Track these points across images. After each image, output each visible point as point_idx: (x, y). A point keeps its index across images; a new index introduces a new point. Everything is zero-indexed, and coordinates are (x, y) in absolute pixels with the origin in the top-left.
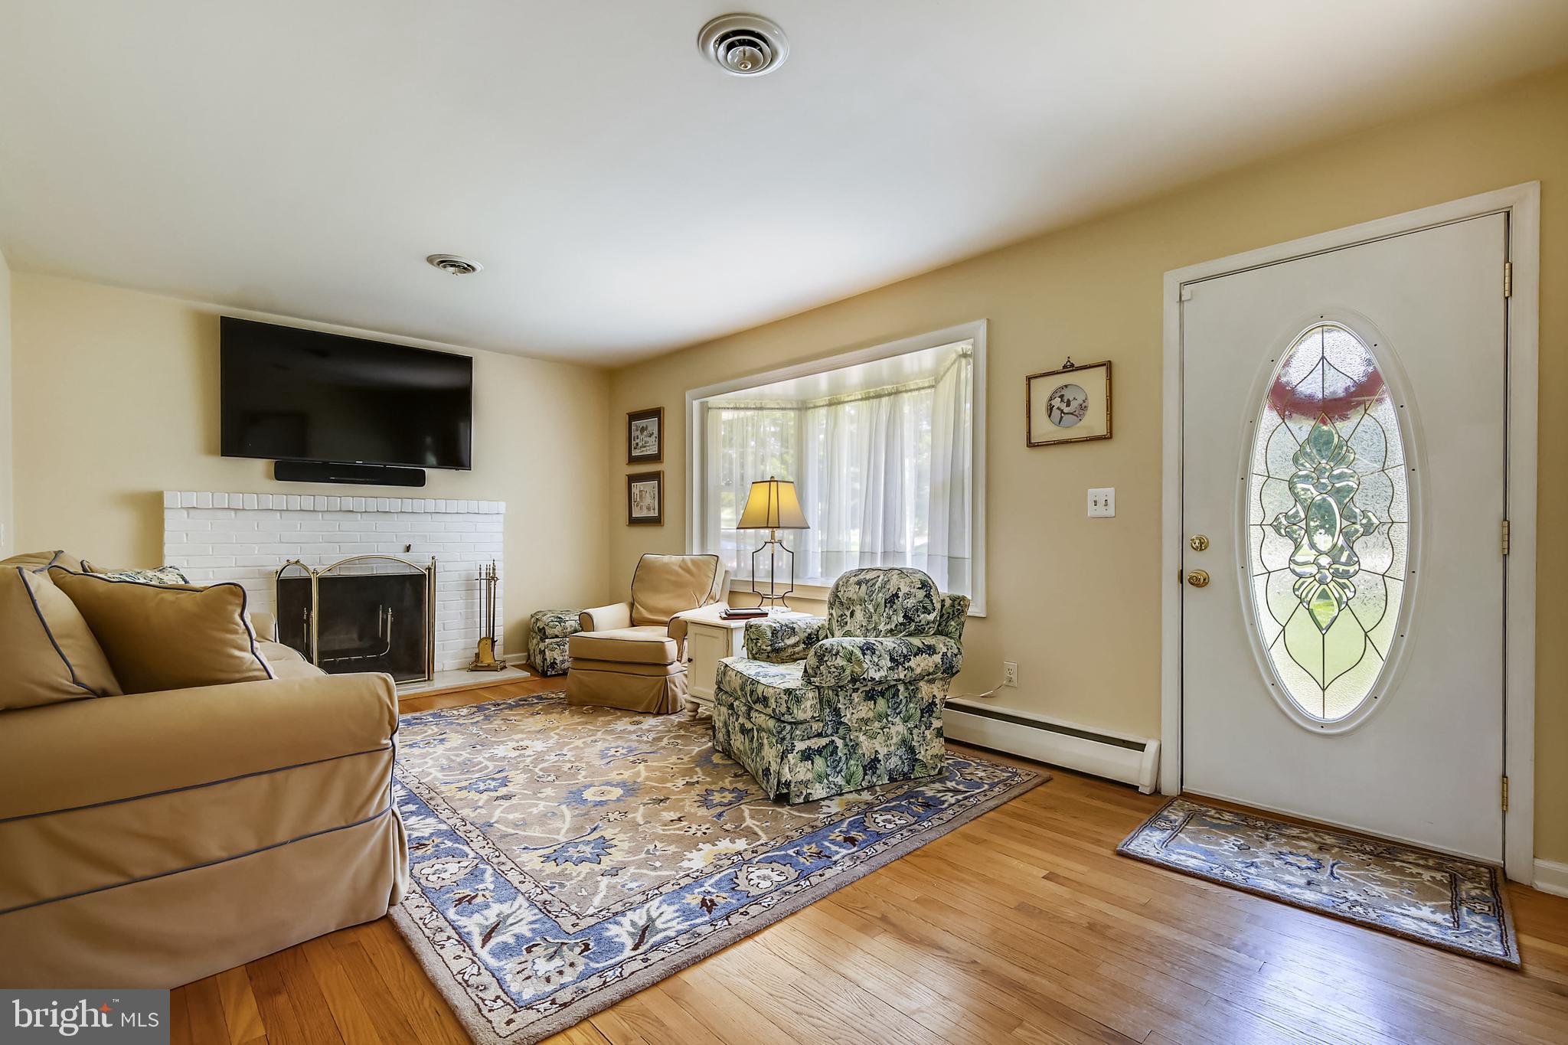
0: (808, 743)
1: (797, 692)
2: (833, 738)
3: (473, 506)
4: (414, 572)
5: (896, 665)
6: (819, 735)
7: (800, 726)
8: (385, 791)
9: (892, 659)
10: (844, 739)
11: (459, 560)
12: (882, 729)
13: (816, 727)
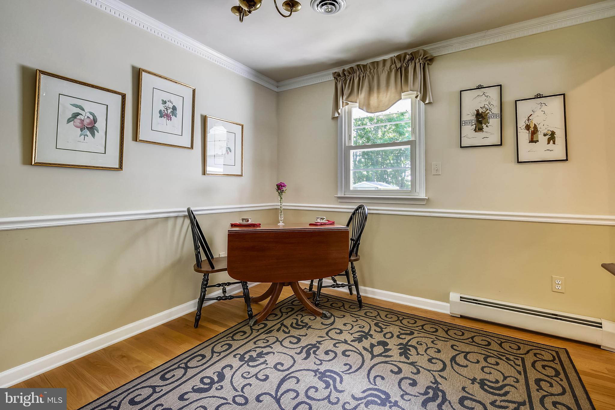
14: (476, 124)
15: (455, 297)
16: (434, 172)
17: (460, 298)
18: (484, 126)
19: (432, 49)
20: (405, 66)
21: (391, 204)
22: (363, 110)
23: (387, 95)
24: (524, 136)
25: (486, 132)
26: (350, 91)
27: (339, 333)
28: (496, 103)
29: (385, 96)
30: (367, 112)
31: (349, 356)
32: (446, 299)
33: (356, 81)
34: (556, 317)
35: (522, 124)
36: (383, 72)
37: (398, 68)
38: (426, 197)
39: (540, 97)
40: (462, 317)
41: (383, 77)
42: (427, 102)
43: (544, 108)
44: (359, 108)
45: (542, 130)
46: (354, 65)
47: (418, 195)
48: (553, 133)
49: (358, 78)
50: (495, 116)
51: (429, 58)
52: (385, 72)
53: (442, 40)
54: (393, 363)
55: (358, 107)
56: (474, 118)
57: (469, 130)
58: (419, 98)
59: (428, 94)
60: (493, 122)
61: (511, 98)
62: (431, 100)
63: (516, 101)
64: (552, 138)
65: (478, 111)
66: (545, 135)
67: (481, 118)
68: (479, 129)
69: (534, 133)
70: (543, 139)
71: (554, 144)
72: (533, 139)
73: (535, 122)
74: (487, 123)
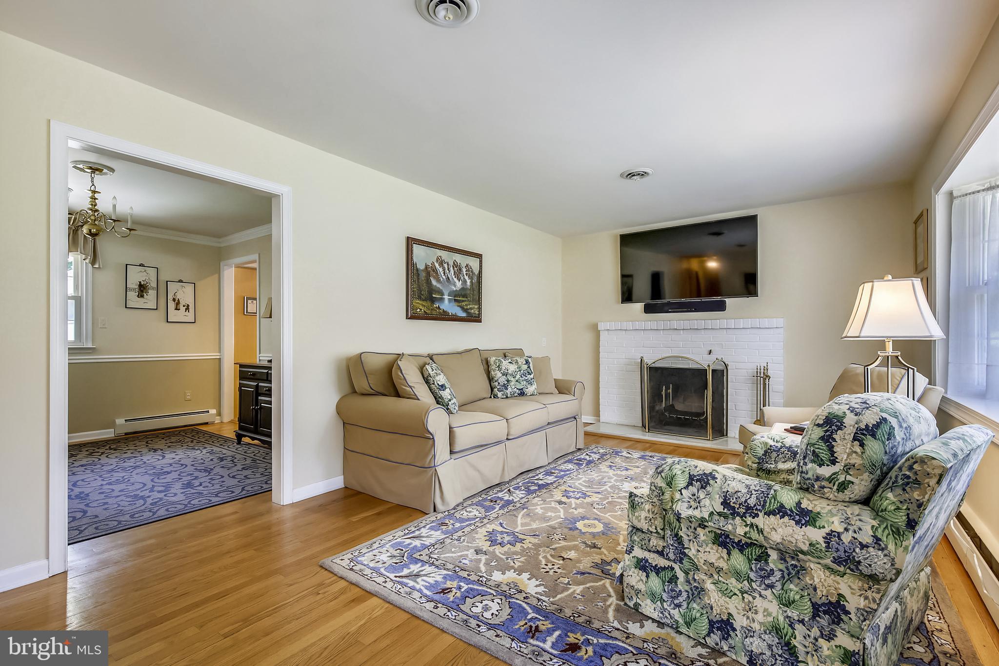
0: (647, 555)
1: (636, 499)
2: (674, 565)
3: (756, 322)
4: (699, 367)
5: (731, 514)
6: (661, 553)
7: (640, 533)
8: (431, 458)
9: (725, 503)
10: (686, 573)
11: (747, 361)
12: (742, 593)
13: (655, 542)
14: (138, 292)
15: (120, 421)
16: (101, 326)
18: (145, 295)
24: (171, 305)
25: (146, 299)
28: (154, 279)
32: (112, 425)
35: (170, 297)
38: (92, 346)
39: (180, 282)
40: (127, 434)
42: (96, 266)
43: (184, 289)
45: (182, 303)
47: (83, 344)
48: (188, 306)
50: (153, 288)
56: (137, 287)
57: (133, 295)
58: (87, 261)
59: (98, 259)
60: (152, 293)
61: (163, 277)
62: (99, 265)
63: (167, 281)
64: (187, 309)
65: (140, 282)
66: (184, 306)
67: (142, 289)
68: (141, 296)
69: (178, 303)
70: (183, 309)
71: (189, 312)
72: (177, 307)
73: (178, 296)
74: (147, 292)
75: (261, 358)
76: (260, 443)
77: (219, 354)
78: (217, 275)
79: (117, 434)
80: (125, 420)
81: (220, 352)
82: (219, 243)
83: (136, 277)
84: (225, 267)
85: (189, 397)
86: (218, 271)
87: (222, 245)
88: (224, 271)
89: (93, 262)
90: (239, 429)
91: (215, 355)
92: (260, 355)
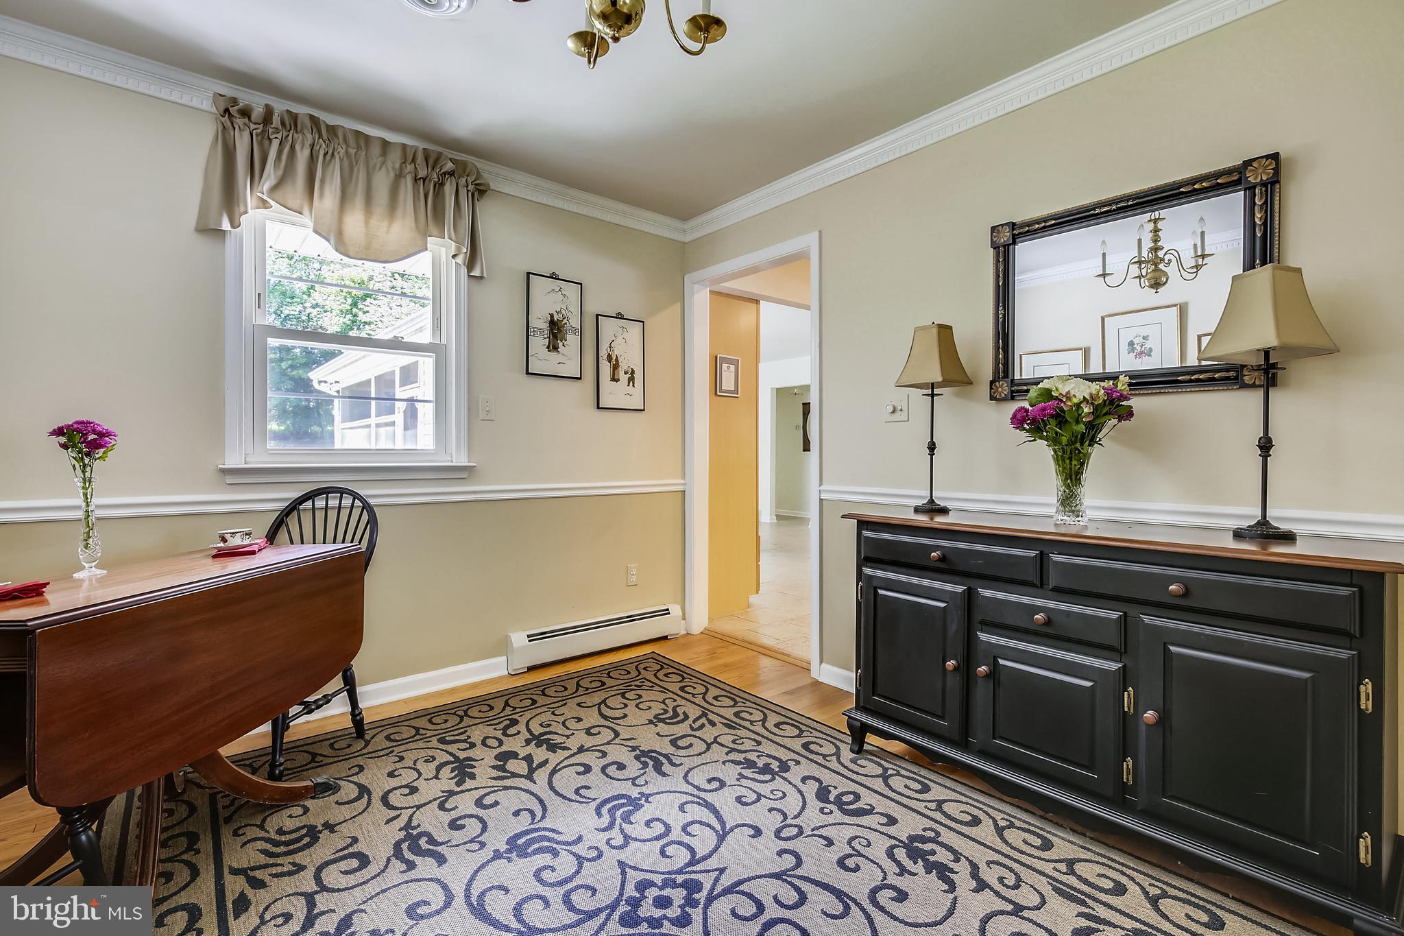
14: (549, 338)
15: (519, 639)
16: (482, 415)
17: (528, 638)
18: (560, 344)
19: (491, 174)
20: (436, 180)
21: (401, 481)
22: (328, 240)
23: (389, 226)
24: (606, 369)
25: (563, 355)
26: (280, 172)
27: (410, 794)
28: (575, 309)
29: (386, 229)
30: (337, 250)
31: (496, 803)
33: (302, 156)
34: (631, 619)
35: (604, 353)
36: (380, 168)
37: (419, 177)
38: (469, 462)
39: (620, 318)
40: (531, 669)
41: (382, 181)
42: (476, 273)
43: (626, 335)
44: (316, 231)
46: (301, 110)
47: (450, 459)
48: (633, 372)
49: (307, 152)
50: (574, 331)
51: (480, 188)
52: (388, 171)
53: (508, 166)
54: (562, 765)
55: (312, 229)
56: (546, 326)
57: (539, 344)
58: (460, 259)
59: (479, 258)
60: (572, 340)
61: (592, 308)
62: (482, 272)
63: (597, 316)
64: (631, 379)
65: (552, 316)
66: (626, 373)
67: (556, 329)
68: (553, 347)
69: (616, 367)
70: (624, 378)
71: (634, 386)
72: (614, 375)
73: (617, 352)
74: (563, 339)
75: (824, 496)
76: (918, 752)
77: (683, 482)
78: (678, 305)
79: (515, 670)
80: (529, 636)
81: (683, 477)
82: (684, 231)
83: (546, 302)
84: (696, 286)
85: (634, 579)
86: (680, 297)
87: (688, 238)
88: (693, 294)
89: (471, 264)
90: (858, 708)
91: (672, 483)
92: (821, 488)
